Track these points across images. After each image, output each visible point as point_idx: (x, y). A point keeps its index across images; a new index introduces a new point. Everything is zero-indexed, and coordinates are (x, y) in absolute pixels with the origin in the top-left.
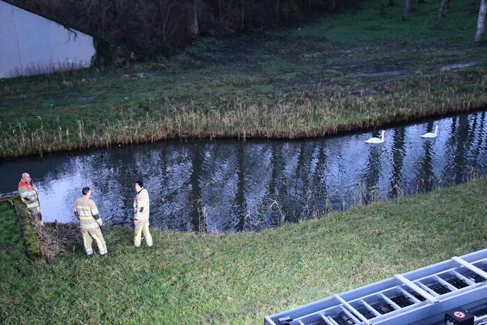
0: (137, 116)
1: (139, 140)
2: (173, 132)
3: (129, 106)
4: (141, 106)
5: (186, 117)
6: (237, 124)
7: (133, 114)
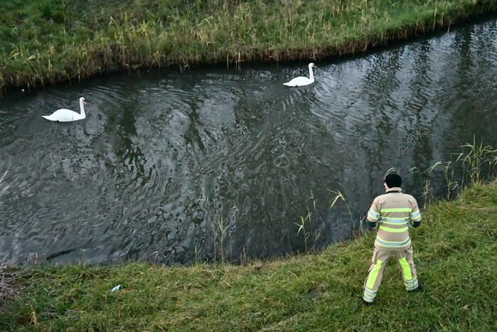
0: (44, 33)
1: (56, 79)
2: (113, 60)
3: (25, 15)
4: (47, 14)
5: (132, 32)
6: (221, 40)
7: (35, 30)
